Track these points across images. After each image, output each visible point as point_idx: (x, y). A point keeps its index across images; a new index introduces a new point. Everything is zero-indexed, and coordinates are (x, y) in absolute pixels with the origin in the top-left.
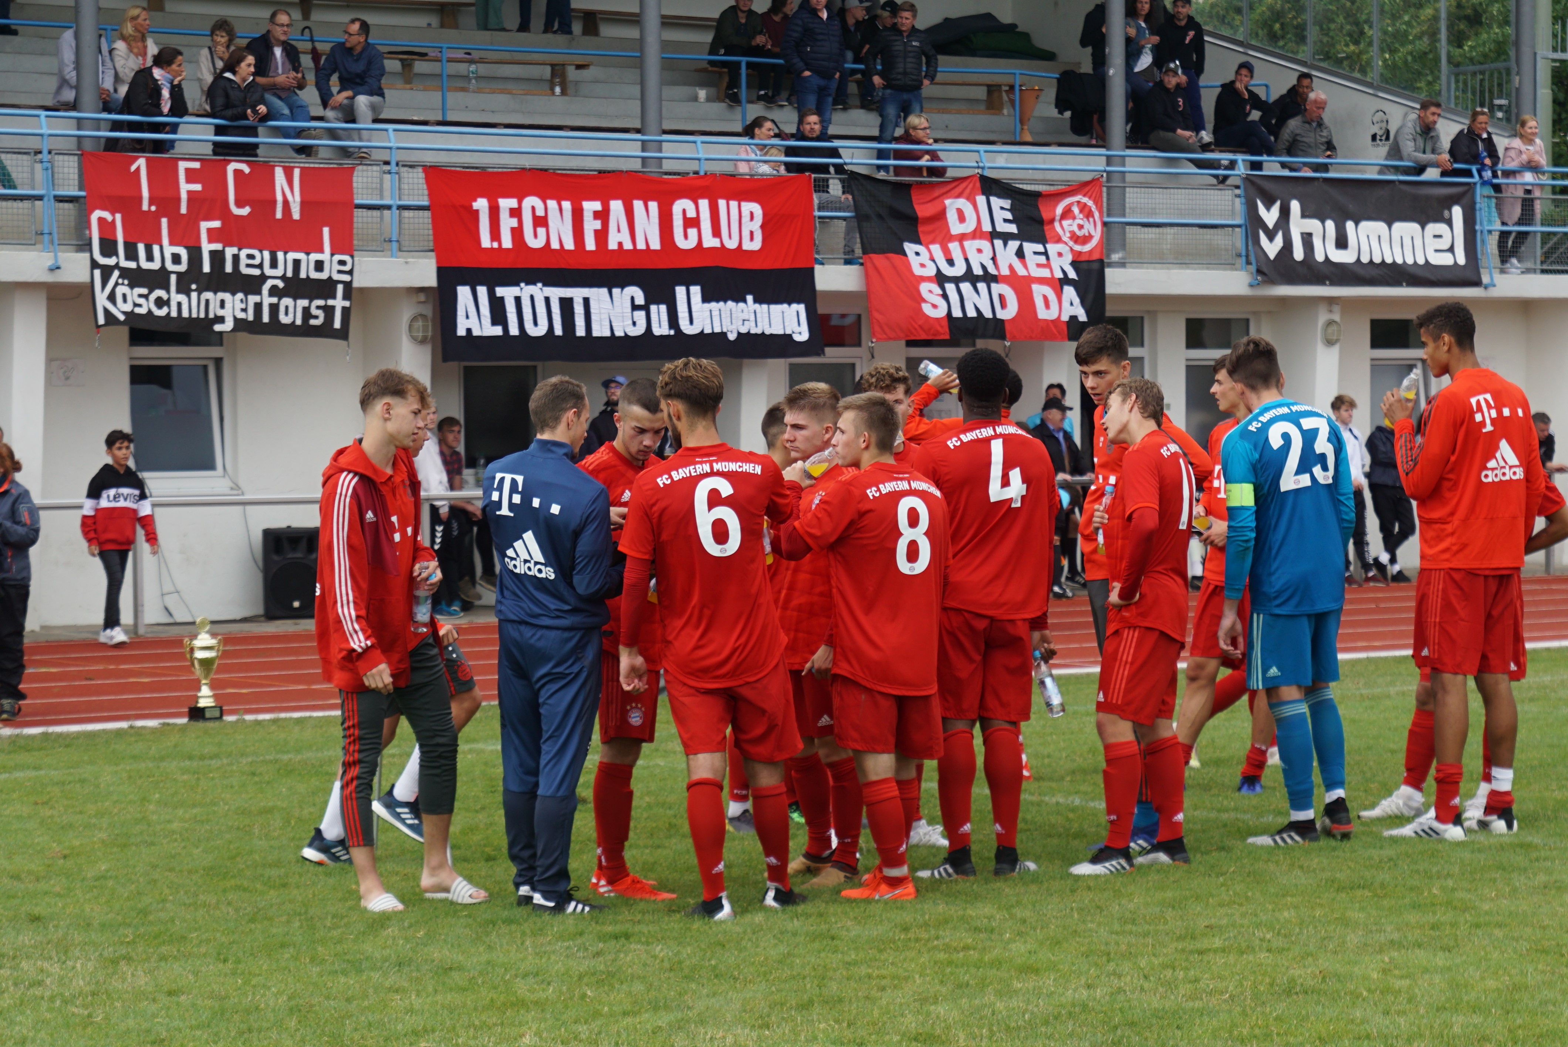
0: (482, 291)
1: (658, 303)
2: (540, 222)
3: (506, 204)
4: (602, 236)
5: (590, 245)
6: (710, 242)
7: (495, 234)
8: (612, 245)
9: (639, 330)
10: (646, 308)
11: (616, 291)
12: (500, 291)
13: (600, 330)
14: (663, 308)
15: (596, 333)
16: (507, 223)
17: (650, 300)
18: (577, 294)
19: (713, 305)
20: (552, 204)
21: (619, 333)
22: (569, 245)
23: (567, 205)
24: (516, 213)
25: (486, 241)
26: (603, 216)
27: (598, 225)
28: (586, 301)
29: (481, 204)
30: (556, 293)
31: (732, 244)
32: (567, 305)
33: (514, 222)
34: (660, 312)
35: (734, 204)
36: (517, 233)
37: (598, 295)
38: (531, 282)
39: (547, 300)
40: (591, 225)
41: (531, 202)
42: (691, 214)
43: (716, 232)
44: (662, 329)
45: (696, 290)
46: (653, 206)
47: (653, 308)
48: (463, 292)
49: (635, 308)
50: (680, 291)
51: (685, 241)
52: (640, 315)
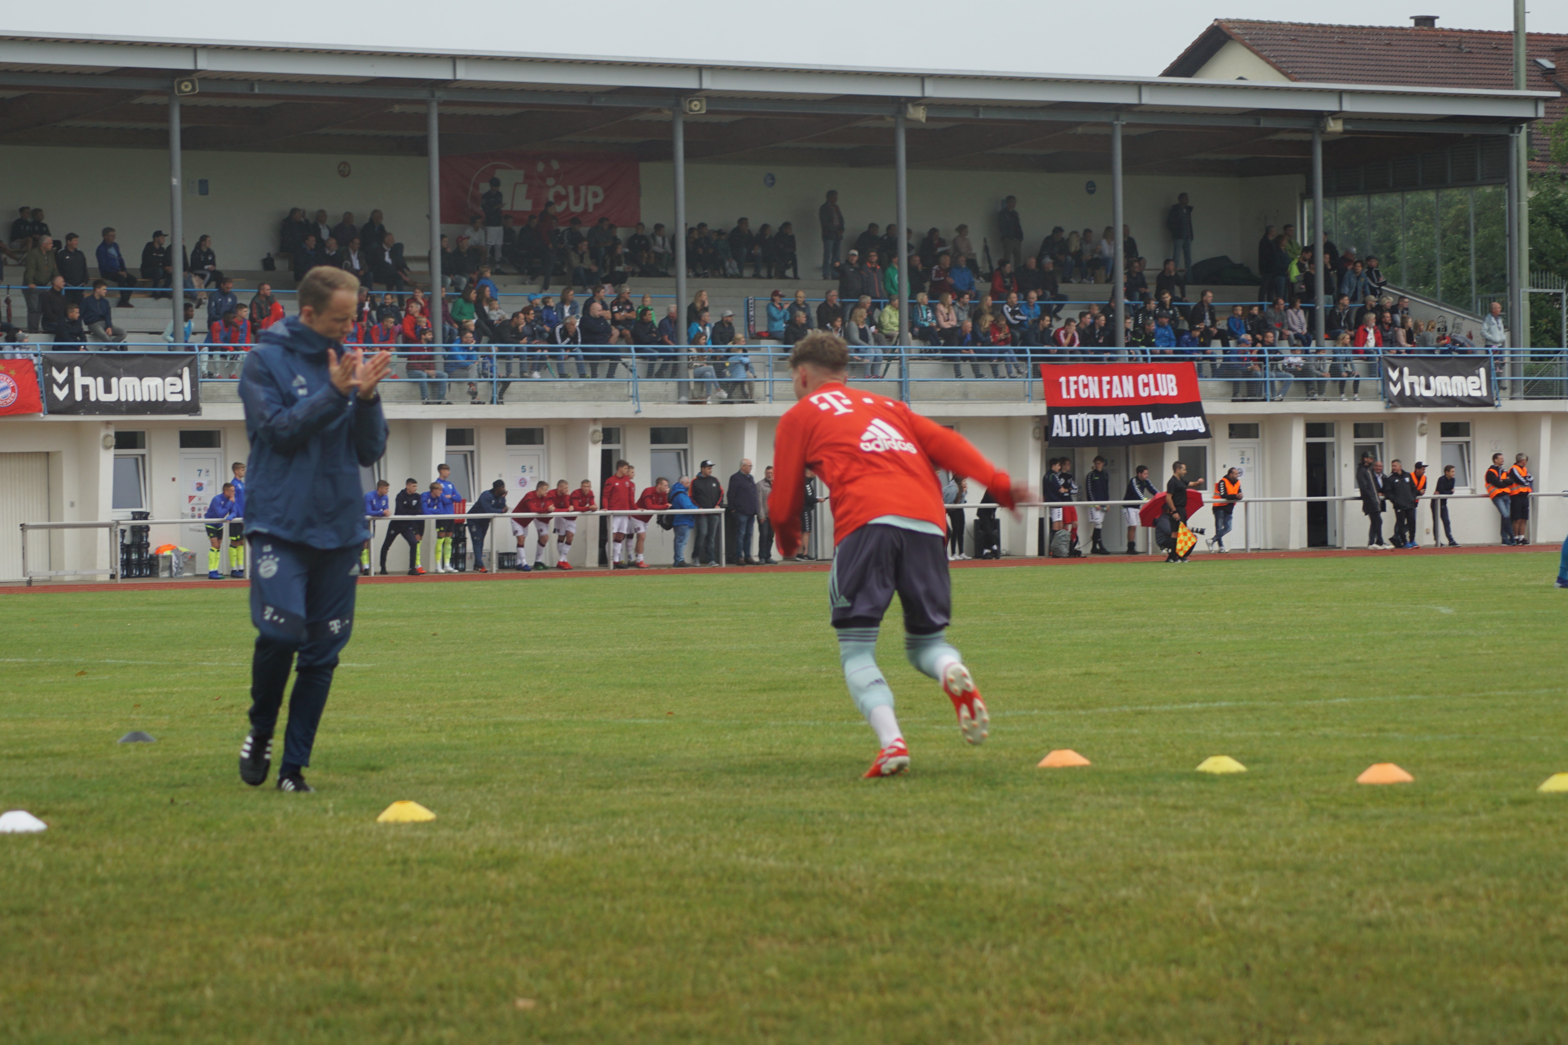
0: (1064, 417)
1: (1135, 420)
2: (1086, 386)
3: (1073, 379)
4: (1110, 391)
5: (1106, 396)
6: (1155, 393)
7: (1068, 393)
8: (1114, 396)
9: (1127, 433)
10: (1129, 423)
11: (1117, 416)
12: (1071, 417)
13: (1110, 433)
14: (1137, 422)
15: (1108, 434)
16: (1073, 387)
17: (1132, 419)
18: (1101, 417)
19: (1157, 420)
20: (1090, 378)
21: (1118, 434)
22: (1098, 396)
23: (1096, 378)
24: (1076, 383)
25: (1065, 396)
26: (1110, 383)
27: (1108, 387)
28: (1104, 421)
29: (1063, 379)
30: (1092, 417)
31: (1164, 393)
32: (1096, 422)
33: (1075, 387)
34: (1135, 424)
35: (1164, 376)
36: (1077, 391)
37: (1109, 417)
38: (1083, 413)
39: (1088, 420)
40: (1106, 387)
41: (1082, 378)
42: (1146, 381)
43: (1157, 389)
44: (1137, 431)
45: (1150, 414)
46: (1131, 378)
47: (1133, 423)
48: (1057, 417)
49: (1125, 423)
50: (1143, 415)
51: (1144, 393)
52: (1127, 426)
